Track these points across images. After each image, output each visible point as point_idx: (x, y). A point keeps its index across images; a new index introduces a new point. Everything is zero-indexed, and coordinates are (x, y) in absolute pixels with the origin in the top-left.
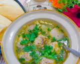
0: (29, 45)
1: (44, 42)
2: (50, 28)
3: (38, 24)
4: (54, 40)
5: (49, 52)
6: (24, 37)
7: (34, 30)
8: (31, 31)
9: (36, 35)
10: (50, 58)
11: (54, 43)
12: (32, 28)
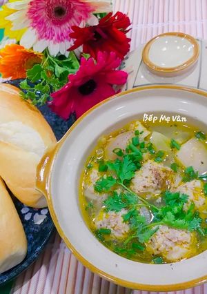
0: (119, 191)
1: (162, 184)
2: (179, 141)
3: (140, 128)
4: (190, 176)
5: (176, 210)
6: (103, 169)
7: (129, 150)
8: (120, 153)
9: (137, 164)
10: (178, 227)
11: (191, 184)
12: (123, 142)
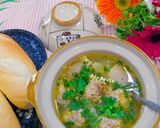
0: (77, 98)
3: (86, 60)
5: (111, 108)
6: (67, 85)
